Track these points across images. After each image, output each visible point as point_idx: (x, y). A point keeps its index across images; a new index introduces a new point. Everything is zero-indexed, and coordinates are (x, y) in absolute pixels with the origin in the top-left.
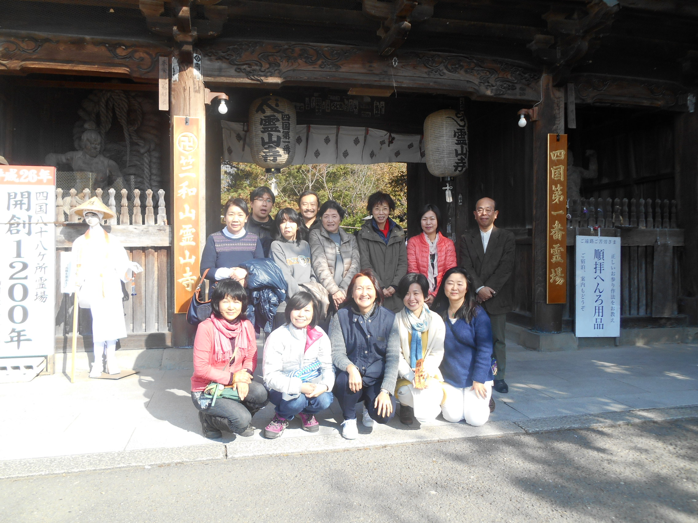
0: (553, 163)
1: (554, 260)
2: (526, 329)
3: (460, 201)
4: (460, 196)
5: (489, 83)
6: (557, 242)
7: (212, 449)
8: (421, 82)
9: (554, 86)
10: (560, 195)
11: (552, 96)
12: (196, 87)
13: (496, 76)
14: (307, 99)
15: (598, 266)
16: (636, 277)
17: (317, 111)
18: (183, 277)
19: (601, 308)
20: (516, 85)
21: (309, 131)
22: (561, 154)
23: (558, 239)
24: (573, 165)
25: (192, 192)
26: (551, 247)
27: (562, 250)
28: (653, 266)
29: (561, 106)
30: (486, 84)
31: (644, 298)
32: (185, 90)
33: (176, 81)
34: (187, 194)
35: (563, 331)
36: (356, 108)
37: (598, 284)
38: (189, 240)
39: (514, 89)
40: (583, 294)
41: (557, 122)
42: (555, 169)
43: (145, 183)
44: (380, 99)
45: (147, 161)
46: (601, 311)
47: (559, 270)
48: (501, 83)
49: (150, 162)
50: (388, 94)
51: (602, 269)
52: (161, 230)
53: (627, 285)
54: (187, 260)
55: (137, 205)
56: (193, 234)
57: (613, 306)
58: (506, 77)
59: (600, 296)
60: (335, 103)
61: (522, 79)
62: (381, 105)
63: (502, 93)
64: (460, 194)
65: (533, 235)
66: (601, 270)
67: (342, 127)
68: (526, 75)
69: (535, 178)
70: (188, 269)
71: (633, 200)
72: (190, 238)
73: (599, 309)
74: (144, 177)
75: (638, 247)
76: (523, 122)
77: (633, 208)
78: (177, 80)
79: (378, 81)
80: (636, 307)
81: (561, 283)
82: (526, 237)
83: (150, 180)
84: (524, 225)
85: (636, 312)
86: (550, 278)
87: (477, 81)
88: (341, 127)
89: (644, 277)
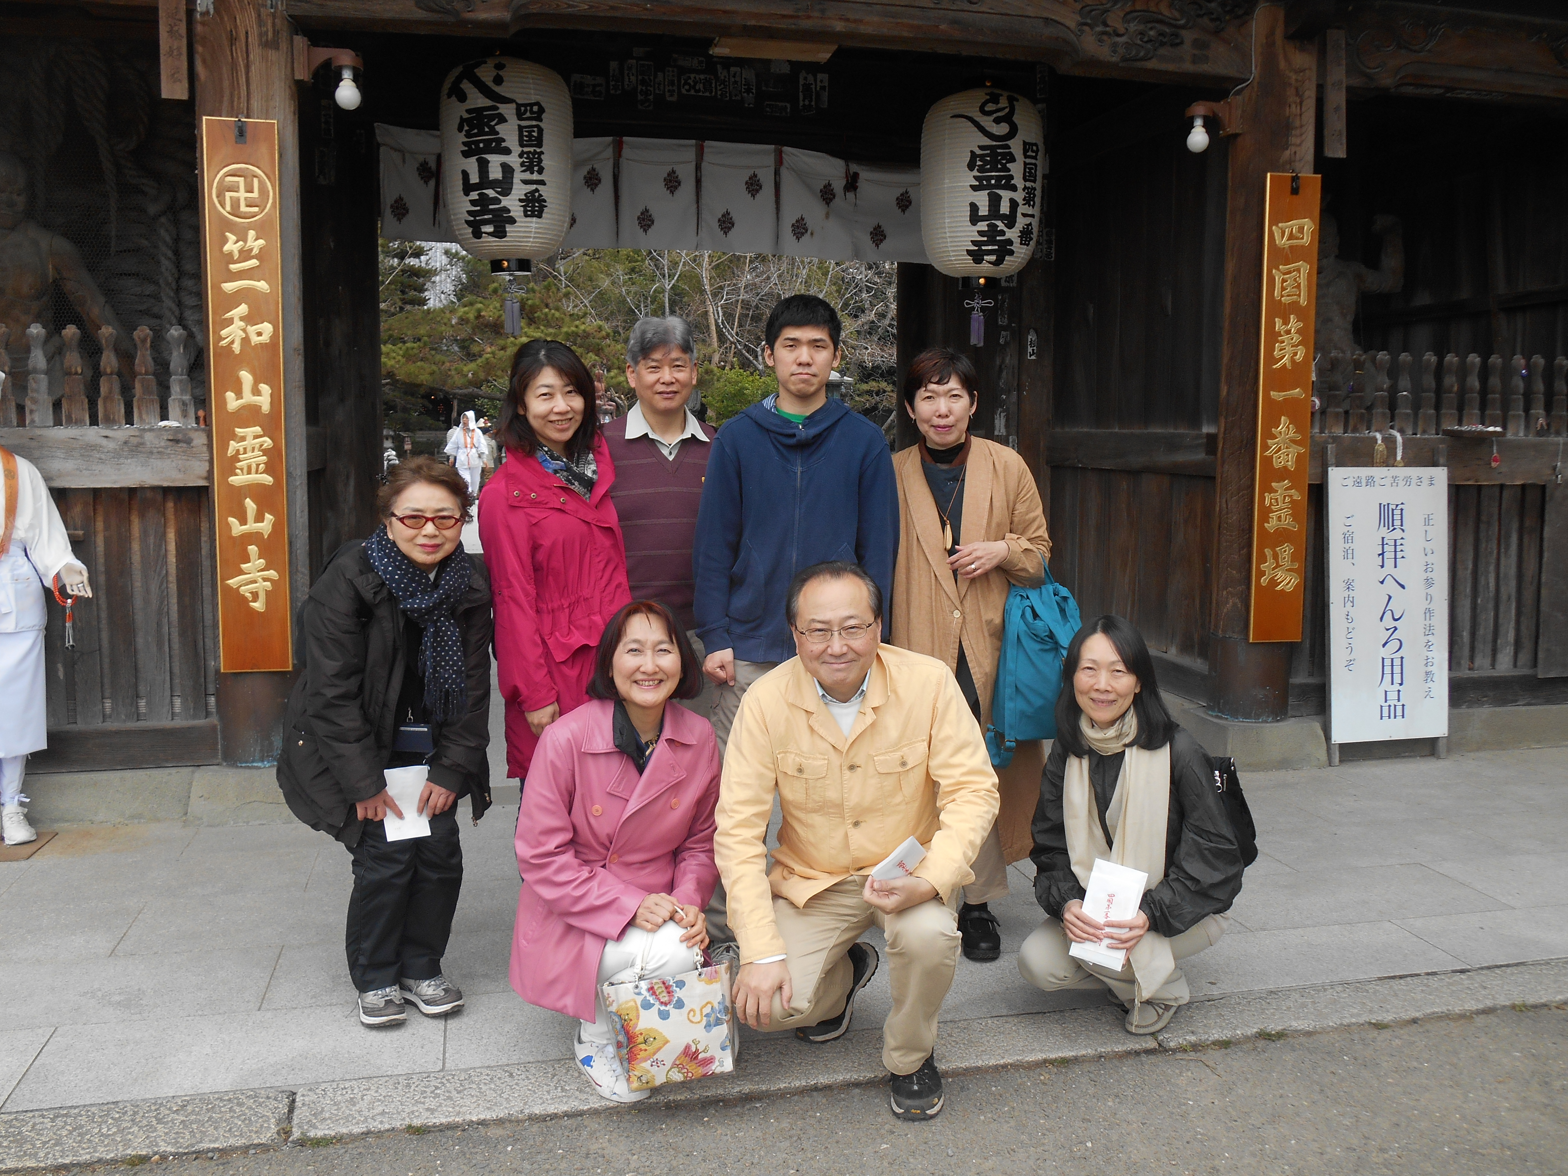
0: (1282, 256)
1: (1272, 525)
2: (1193, 706)
3: (1030, 350)
4: (1032, 337)
5: (1106, 25)
6: (1283, 474)
7: (250, 1108)
8: (915, 22)
9: (1290, 37)
10: (1297, 346)
11: (1282, 65)
12: (266, 33)
13: (1128, 8)
14: (614, 65)
15: (1389, 549)
16: (1492, 568)
17: (640, 97)
18: (242, 572)
19: (1397, 662)
20: (1183, 33)
21: (620, 156)
22: (1301, 229)
23: (1285, 467)
24: (1336, 257)
25: (259, 334)
26: (1267, 488)
27: (1297, 497)
28: (1542, 539)
29: (1307, 93)
30: (1100, 29)
31: (1512, 624)
32: (233, 40)
33: (208, 12)
34: (246, 340)
35: (1290, 713)
36: (748, 91)
37: (1390, 597)
38: (253, 470)
39: (1177, 44)
40: (1351, 626)
41: (1294, 140)
42: (1285, 274)
43: (164, 299)
44: (814, 67)
45: (168, 238)
46: (1397, 669)
47: (1286, 551)
48: (1141, 27)
49: (177, 240)
50: (823, 55)
51: (1399, 555)
52: (177, 441)
53: (1468, 590)
54: (252, 526)
55: (109, 371)
56: (265, 452)
57: (1430, 654)
58: (1154, 9)
59: (1396, 629)
60: (692, 76)
61: (1199, 16)
62: (819, 84)
63: (1142, 54)
64: (1032, 332)
65: (1219, 454)
66: (1395, 558)
67: (710, 145)
68: (1213, 5)
69: (1228, 296)
70: (253, 549)
71: (1495, 360)
72: (258, 465)
73: (1392, 666)
74: (161, 281)
75: (1502, 487)
76: (1198, 138)
77: (1495, 381)
78: (212, 11)
79: (791, 17)
80: (1488, 649)
81: (1289, 588)
82: (1200, 456)
83: (178, 290)
84: (1196, 423)
85: (1487, 662)
86: (1261, 574)
87: (1071, 20)
88: (707, 143)
89: (1513, 571)
